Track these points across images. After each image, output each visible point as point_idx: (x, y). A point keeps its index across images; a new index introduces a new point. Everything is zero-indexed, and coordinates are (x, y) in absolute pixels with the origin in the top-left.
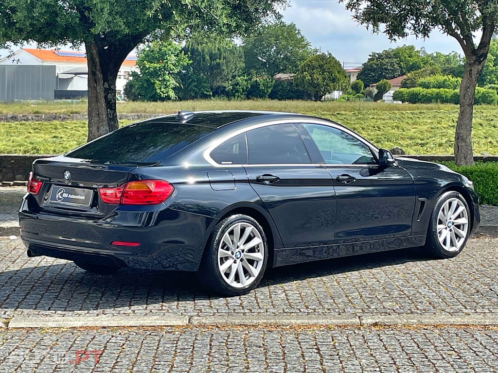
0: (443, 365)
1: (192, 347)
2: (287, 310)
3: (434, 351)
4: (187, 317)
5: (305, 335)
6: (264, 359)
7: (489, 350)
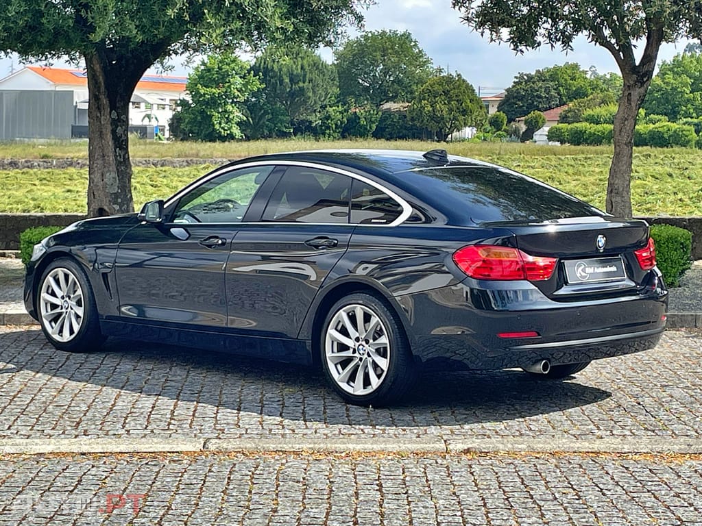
0: (552, 507)
1: (202, 482)
2: (345, 431)
3: (544, 488)
4: (201, 440)
5: (366, 465)
6: (301, 498)
7: (622, 487)
